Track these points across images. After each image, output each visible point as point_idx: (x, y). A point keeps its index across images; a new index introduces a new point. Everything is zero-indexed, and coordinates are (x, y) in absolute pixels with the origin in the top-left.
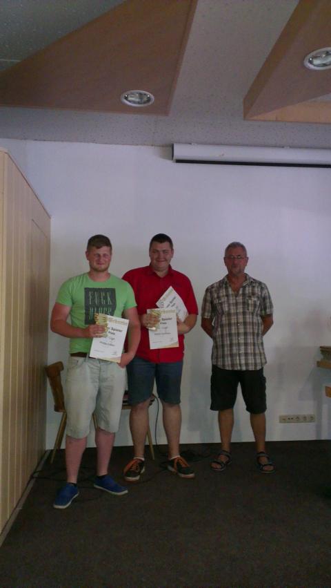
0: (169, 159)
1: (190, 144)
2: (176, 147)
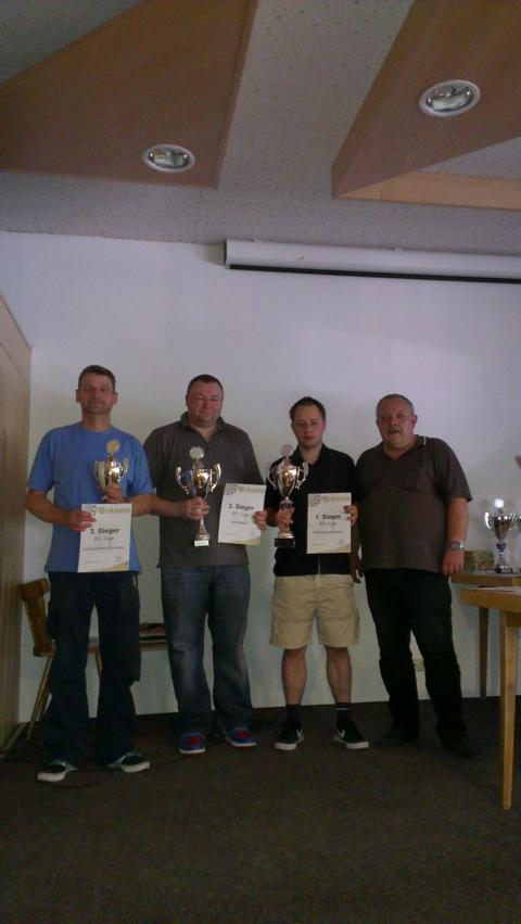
0: (219, 264)
1: (253, 240)
2: (230, 245)
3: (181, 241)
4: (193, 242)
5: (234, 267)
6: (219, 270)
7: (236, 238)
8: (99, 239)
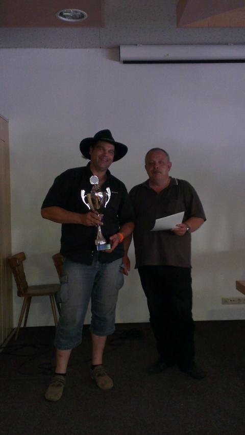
0: (117, 60)
1: (137, 45)
2: (122, 49)
3: (93, 47)
4: (100, 48)
5: (126, 62)
6: (117, 64)
7: (125, 44)
8: (43, 49)
